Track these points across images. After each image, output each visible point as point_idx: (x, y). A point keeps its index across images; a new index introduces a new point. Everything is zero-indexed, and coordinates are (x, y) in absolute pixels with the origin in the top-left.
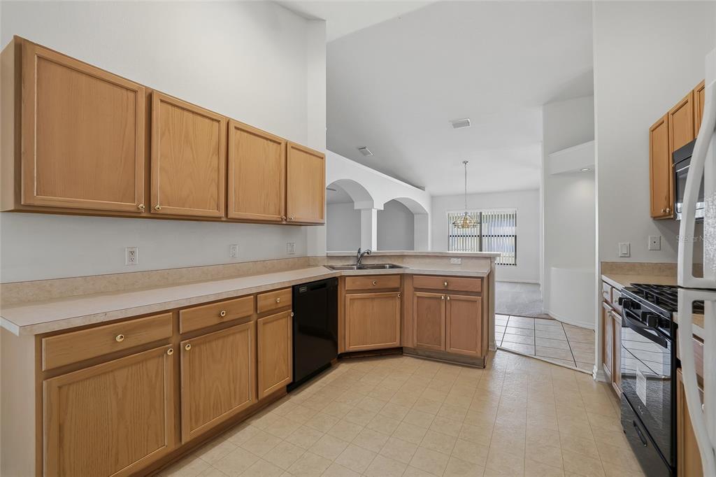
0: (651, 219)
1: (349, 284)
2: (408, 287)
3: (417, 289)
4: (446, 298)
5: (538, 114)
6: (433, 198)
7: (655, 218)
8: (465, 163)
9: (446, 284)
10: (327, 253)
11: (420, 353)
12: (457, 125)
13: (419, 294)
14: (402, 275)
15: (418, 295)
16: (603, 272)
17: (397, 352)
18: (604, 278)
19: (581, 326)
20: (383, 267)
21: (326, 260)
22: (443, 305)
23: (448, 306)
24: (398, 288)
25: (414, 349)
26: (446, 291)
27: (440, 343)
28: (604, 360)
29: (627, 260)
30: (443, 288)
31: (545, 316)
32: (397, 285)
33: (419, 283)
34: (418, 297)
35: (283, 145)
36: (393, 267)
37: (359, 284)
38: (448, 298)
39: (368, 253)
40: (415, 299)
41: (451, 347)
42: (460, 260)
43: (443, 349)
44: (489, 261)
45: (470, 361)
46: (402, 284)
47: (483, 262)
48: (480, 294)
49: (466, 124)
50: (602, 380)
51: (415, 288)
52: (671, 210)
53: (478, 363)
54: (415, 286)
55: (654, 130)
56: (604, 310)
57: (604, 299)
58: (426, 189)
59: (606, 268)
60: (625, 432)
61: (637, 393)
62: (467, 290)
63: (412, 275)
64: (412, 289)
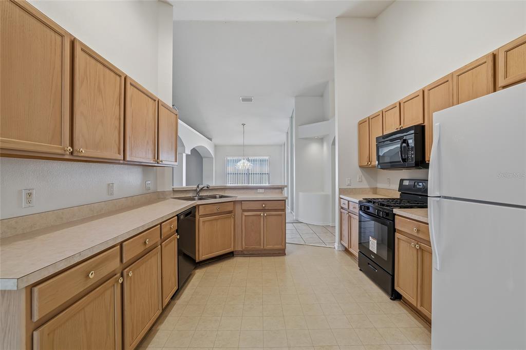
0: (358, 167)
1: (202, 211)
2: (238, 209)
3: (244, 211)
4: (264, 214)
5: (292, 102)
6: (216, 147)
7: (361, 167)
8: (244, 125)
9: (264, 206)
10: (173, 189)
11: (245, 253)
12: (244, 100)
13: (246, 214)
14: (234, 202)
16: (340, 194)
17: (230, 255)
18: (341, 196)
19: (315, 224)
20: (215, 197)
21: (172, 194)
22: (262, 219)
23: (265, 220)
24: (232, 211)
25: (242, 251)
26: (264, 210)
27: (260, 244)
28: (341, 239)
29: (349, 187)
30: (262, 208)
31: (297, 221)
32: (230, 209)
33: (245, 206)
34: (245, 216)
35: (157, 102)
36: (221, 197)
37: (208, 210)
38: (265, 214)
39: (207, 187)
40: (244, 217)
41: (267, 245)
42: (263, 190)
43: (262, 247)
44: (280, 190)
45: (277, 252)
46: (234, 208)
47: (277, 191)
48: (284, 210)
49: (250, 100)
50: (341, 249)
51: (243, 210)
52: (371, 163)
53: (281, 252)
54: (243, 208)
55: (361, 124)
56: (341, 213)
57: (342, 208)
58: (213, 140)
59: (342, 191)
60: (360, 270)
61: (370, 249)
62: (276, 209)
63: (241, 201)
64: (241, 211)
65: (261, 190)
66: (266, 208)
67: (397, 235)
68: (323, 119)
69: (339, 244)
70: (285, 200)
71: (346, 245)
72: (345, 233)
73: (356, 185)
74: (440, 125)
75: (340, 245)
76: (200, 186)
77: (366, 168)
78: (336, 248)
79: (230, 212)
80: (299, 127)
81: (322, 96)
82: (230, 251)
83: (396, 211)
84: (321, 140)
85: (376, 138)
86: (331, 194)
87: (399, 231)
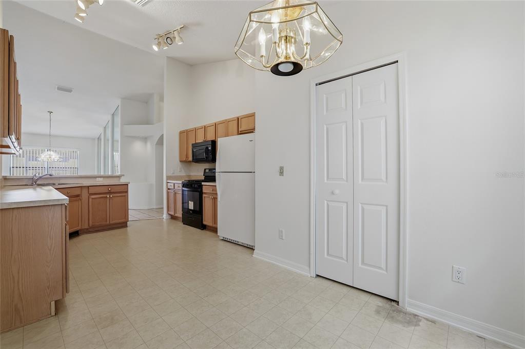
2: (85, 194)
3: (91, 194)
4: (110, 196)
7: (180, 161)
9: (110, 189)
11: (91, 230)
13: (93, 196)
14: (82, 187)
17: (75, 234)
18: (168, 181)
22: (108, 200)
23: (111, 200)
25: (88, 229)
26: (110, 193)
27: (106, 220)
28: (168, 210)
30: (108, 192)
33: (92, 190)
34: (93, 198)
40: (90, 200)
41: (112, 220)
42: (102, 178)
43: (108, 223)
44: (118, 178)
45: (120, 225)
46: (81, 192)
48: (127, 192)
49: (70, 91)
50: (168, 218)
52: (188, 159)
53: (124, 225)
54: (90, 192)
55: (181, 133)
56: (168, 193)
57: (169, 189)
59: (168, 178)
60: (184, 224)
61: (189, 208)
62: (121, 191)
63: (88, 187)
64: (87, 195)
65: (99, 178)
66: (112, 191)
67: (204, 195)
68: (149, 123)
69: (166, 215)
70: (127, 185)
71: (172, 213)
72: (172, 206)
73: (178, 173)
75: (168, 215)
77: (184, 162)
78: (165, 218)
79: (78, 196)
80: (125, 126)
81: (147, 103)
82: (76, 230)
83: (203, 183)
84: (145, 139)
85: (193, 144)
86: (155, 183)
87: (205, 193)
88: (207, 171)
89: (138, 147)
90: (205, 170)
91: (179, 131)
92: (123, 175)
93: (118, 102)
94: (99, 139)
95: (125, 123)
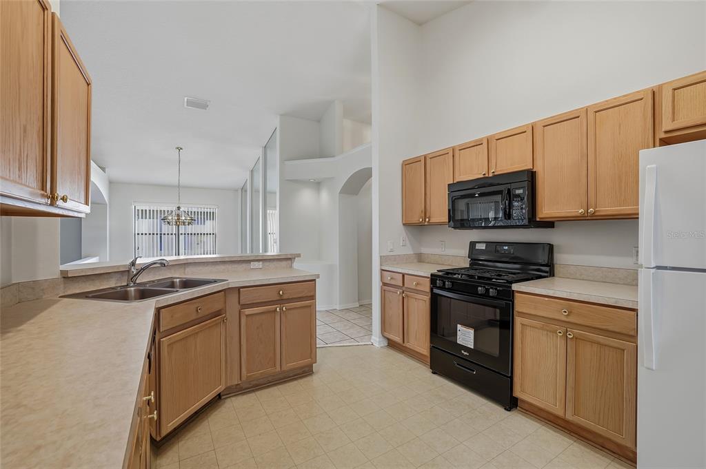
0: (402, 225)
1: (165, 321)
2: (232, 304)
3: (244, 306)
4: (281, 308)
6: (111, 184)
7: (407, 225)
8: (180, 149)
9: (281, 292)
11: (245, 385)
12: (191, 104)
13: (248, 311)
14: (225, 291)
15: (247, 313)
16: (381, 263)
18: (386, 268)
21: (63, 287)
22: (278, 318)
23: (283, 317)
24: (220, 311)
25: (239, 384)
26: (281, 301)
27: (275, 363)
28: (384, 330)
29: (391, 254)
30: (278, 298)
32: (217, 306)
33: (245, 297)
34: (247, 316)
36: (187, 284)
37: (179, 316)
38: (284, 308)
40: (243, 320)
41: (286, 363)
42: (261, 263)
43: (278, 369)
44: (289, 262)
45: (300, 373)
46: (225, 304)
47: (284, 263)
48: (313, 297)
49: (204, 106)
50: (382, 345)
51: (242, 305)
52: (429, 220)
53: (308, 370)
54: (242, 302)
55: (406, 164)
56: (383, 292)
57: (385, 284)
58: (107, 170)
60: (434, 373)
61: (458, 342)
62: (302, 296)
63: (239, 289)
64: (237, 307)
65: (256, 263)
66: (285, 297)
67: (518, 320)
68: (322, 154)
69: (379, 338)
70: (315, 280)
71: (397, 339)
74: (657, 167)
75: (382, 339)
76: (138, 262)
78: (376, 345)
79: (218, 313)
80: (286, 162)
81: (319, 121)
82: (220, 391)
84: (317, 185)
85: (449, 185)
86: (338, 264)
87: (523, 314)
88: (479, 247)
89: (306, 197)
90: (473, 244)
91: (401, 162)
92: (299, 256)
93: (276, 122)
94: (243, 189)
95: (286, 158)
